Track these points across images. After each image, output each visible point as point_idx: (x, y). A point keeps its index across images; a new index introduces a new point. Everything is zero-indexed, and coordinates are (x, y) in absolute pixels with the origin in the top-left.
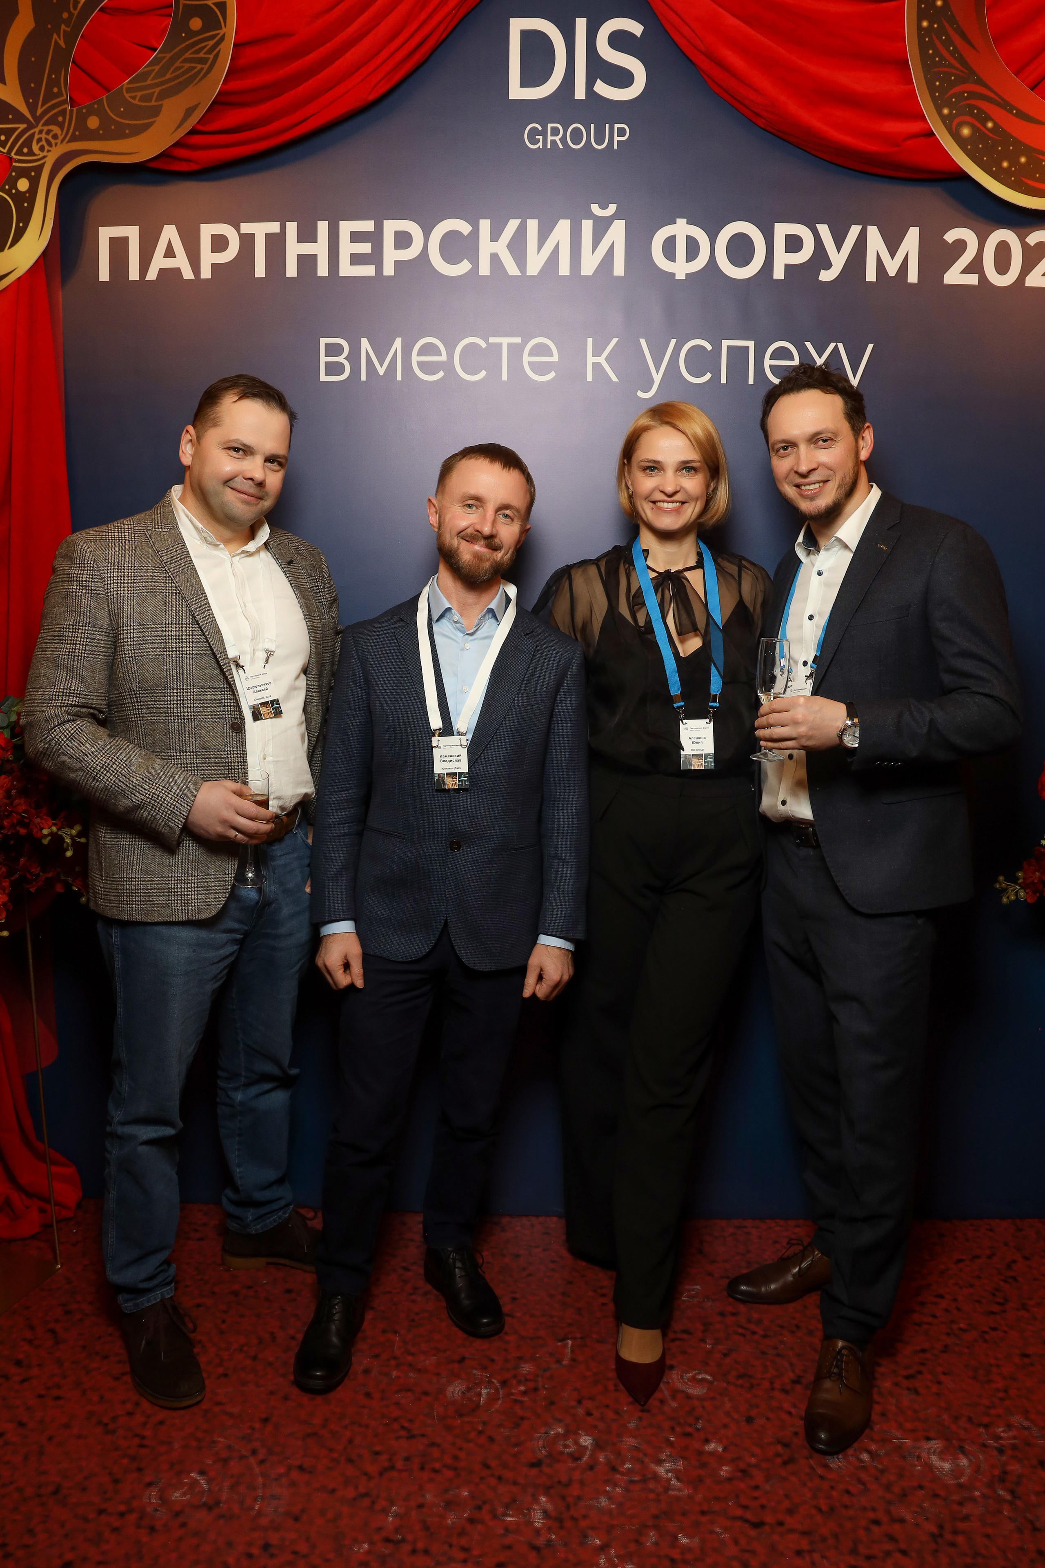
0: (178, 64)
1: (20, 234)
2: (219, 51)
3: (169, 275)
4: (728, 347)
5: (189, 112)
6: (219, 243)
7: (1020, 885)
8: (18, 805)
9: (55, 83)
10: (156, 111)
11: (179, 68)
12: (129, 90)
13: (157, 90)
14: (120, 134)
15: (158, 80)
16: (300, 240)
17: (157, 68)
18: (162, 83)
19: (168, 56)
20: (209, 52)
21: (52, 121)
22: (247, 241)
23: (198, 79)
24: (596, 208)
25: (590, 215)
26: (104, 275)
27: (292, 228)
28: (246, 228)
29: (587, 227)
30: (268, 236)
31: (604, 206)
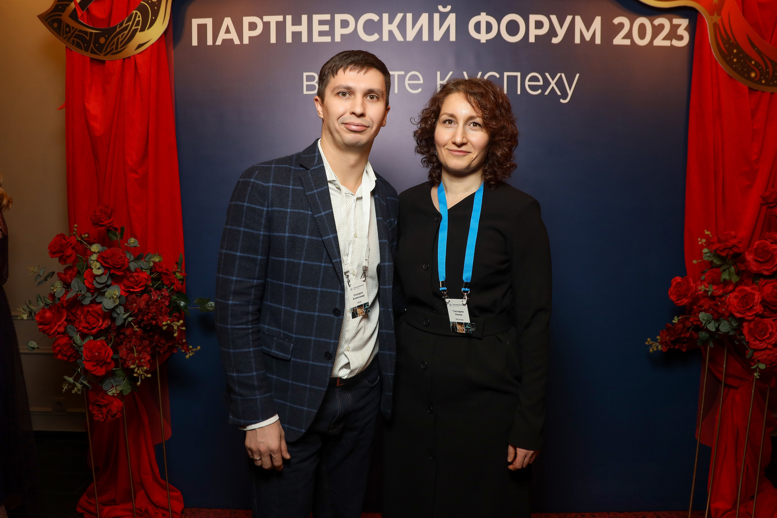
3: (228, 42)
4: (508, 76)
6: (253, 26)
7: (659, 343)
8: (152, 309)
16: (294, 24)
22: (267, 25)
24: (440, 8)
25: (438, 11)
26: (195, 43)
27: (289, 18)
28: (266, 18)
29: (436, 16)
30: (277, 23)
31: (445, 7)
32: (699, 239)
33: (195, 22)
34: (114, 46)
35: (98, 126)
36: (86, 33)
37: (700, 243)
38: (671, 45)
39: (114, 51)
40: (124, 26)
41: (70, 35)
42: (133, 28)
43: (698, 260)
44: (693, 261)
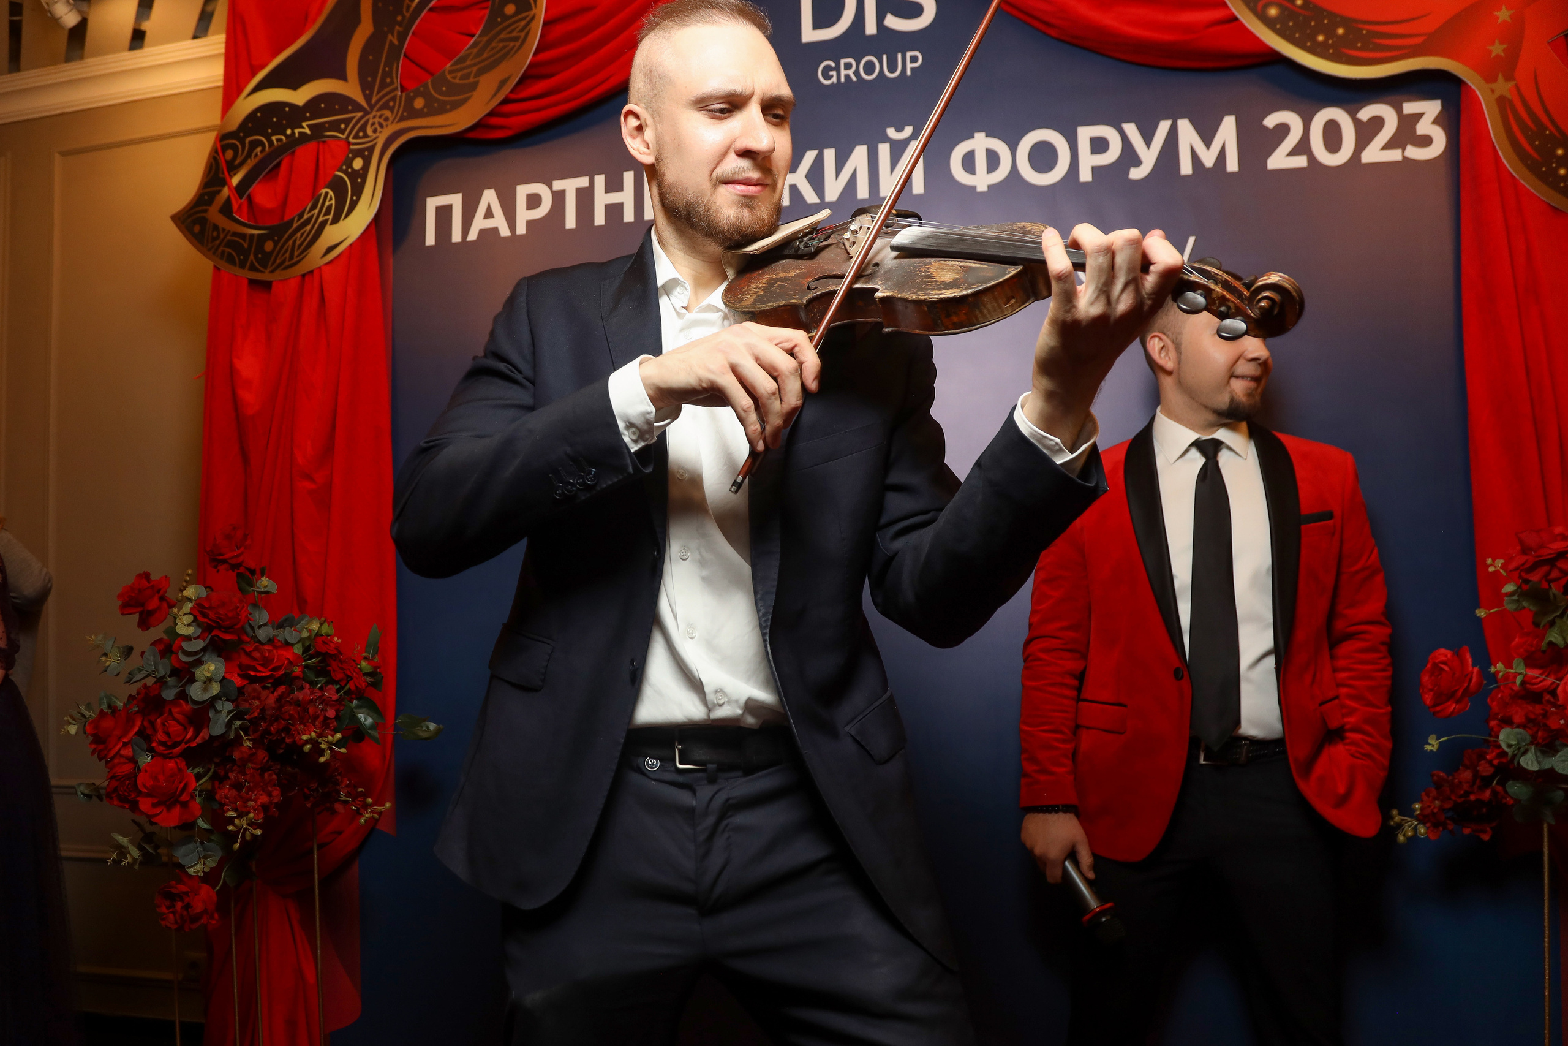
0: (494, 44)
1: (353, 205)
2: (529, 30)
3: (489, 235)
5: (503, 83)
6: (534, 201)
7: (1417, 818)
9: (389, 74)
10: (473, 87)
11: (493, 49)
12: (450, 72)
13: (475, 69)
14: (442, 109)
15: (477, 60)
16: (608, 191)
17: (475, 50)
18: (479, 63)
19: (485, 39)
20: (521, 31)
21: (385, 106)
22: (559, 197)
23: (510, 55)
24: (891, 133)
25: (886, 139)
26: (430, 240)
27: (600, 180)
28: (558, 185)
29: (884, 150)
30: (579, 192)
31: (899, 129)
32: (1489, 561)
33: (432, 204)
34: (288, 255)
35: (250, 398)
36: (243, 236)
37: (1491, 569)
38: (1404, 157)
39: (287, 263)
40: (306, 217)
41: (218, 242)
42: (321, 219)
43: (1489, 610)
44: (1477, 611)
